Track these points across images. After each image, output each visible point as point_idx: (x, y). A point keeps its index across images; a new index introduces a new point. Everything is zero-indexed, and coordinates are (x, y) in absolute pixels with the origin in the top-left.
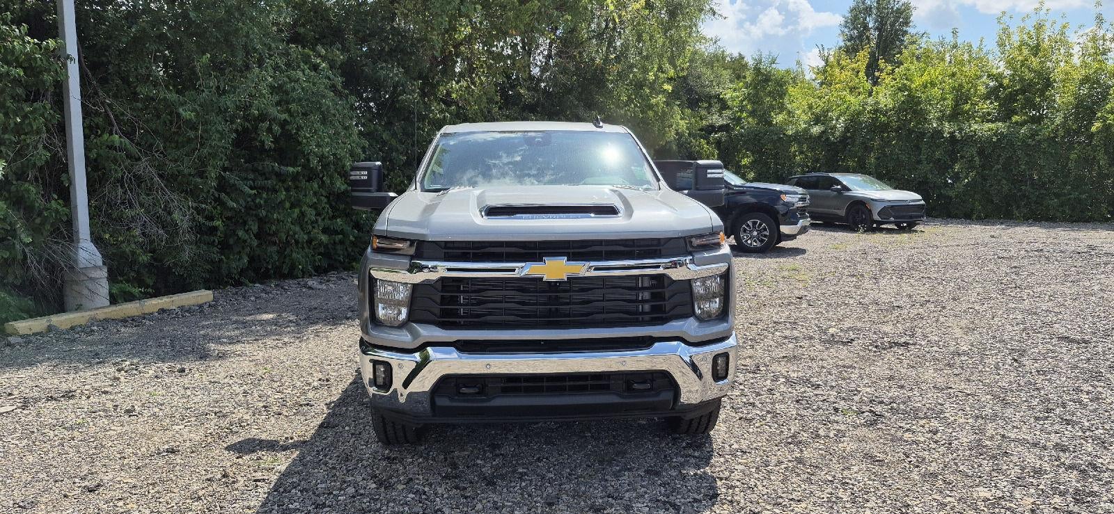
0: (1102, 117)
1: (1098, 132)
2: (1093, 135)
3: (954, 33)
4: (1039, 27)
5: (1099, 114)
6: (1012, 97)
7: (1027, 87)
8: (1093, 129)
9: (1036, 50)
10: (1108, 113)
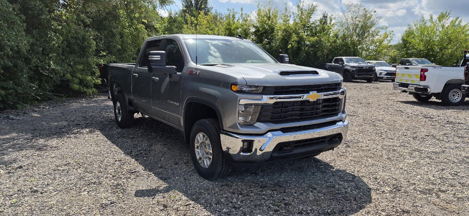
0: (291, 43)
1: (290, 48)
2: (288, 49)
3: (242, 9)
4: (269, 11)
5: (290, 42)
6: (262, 35)
7: (266, 32)
8: (289, 47)
9: (269, 18)
10: (292, 42)
